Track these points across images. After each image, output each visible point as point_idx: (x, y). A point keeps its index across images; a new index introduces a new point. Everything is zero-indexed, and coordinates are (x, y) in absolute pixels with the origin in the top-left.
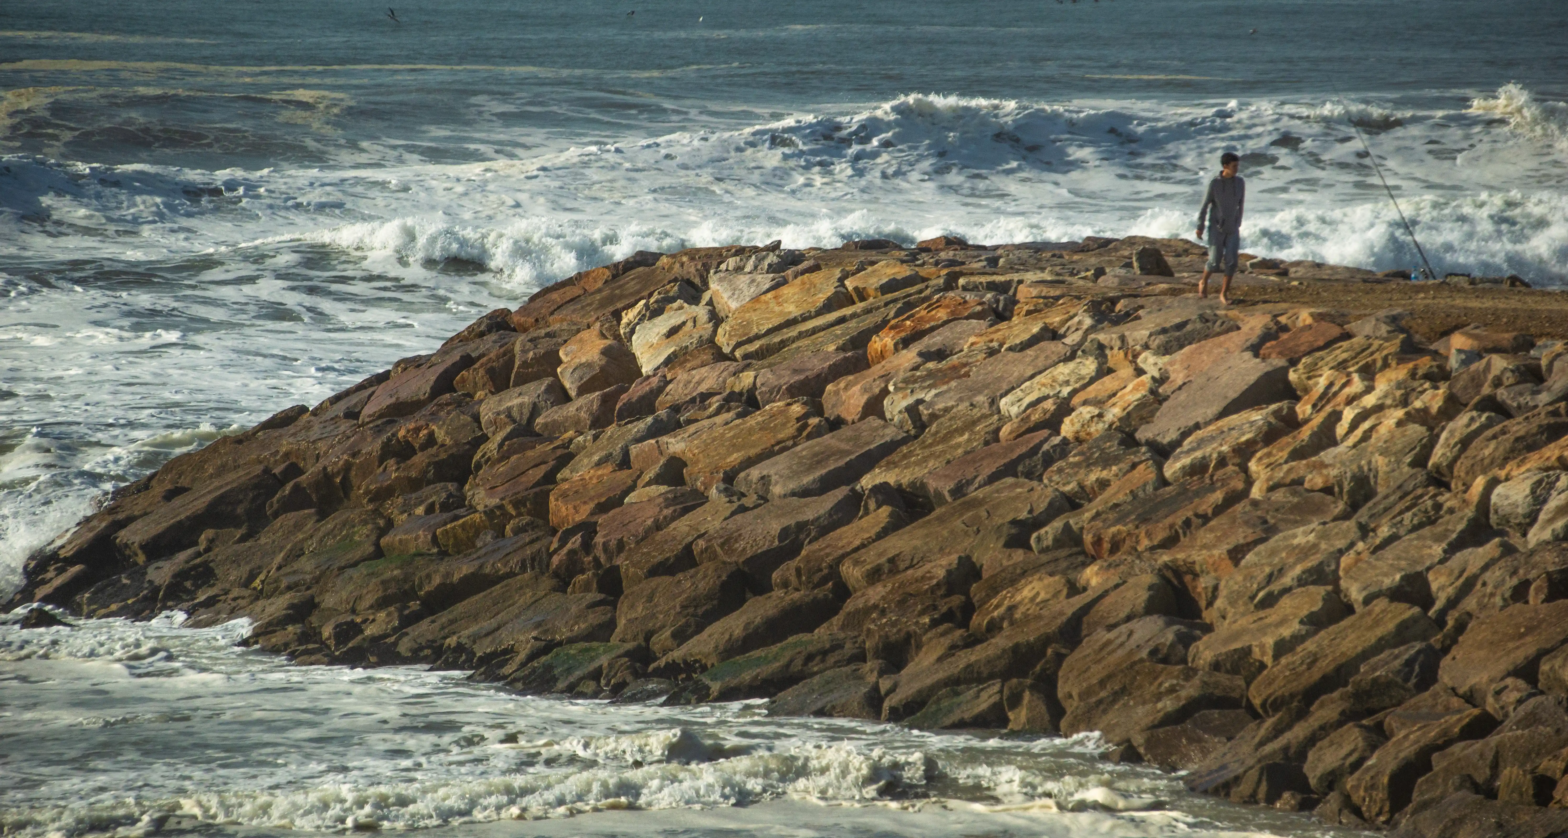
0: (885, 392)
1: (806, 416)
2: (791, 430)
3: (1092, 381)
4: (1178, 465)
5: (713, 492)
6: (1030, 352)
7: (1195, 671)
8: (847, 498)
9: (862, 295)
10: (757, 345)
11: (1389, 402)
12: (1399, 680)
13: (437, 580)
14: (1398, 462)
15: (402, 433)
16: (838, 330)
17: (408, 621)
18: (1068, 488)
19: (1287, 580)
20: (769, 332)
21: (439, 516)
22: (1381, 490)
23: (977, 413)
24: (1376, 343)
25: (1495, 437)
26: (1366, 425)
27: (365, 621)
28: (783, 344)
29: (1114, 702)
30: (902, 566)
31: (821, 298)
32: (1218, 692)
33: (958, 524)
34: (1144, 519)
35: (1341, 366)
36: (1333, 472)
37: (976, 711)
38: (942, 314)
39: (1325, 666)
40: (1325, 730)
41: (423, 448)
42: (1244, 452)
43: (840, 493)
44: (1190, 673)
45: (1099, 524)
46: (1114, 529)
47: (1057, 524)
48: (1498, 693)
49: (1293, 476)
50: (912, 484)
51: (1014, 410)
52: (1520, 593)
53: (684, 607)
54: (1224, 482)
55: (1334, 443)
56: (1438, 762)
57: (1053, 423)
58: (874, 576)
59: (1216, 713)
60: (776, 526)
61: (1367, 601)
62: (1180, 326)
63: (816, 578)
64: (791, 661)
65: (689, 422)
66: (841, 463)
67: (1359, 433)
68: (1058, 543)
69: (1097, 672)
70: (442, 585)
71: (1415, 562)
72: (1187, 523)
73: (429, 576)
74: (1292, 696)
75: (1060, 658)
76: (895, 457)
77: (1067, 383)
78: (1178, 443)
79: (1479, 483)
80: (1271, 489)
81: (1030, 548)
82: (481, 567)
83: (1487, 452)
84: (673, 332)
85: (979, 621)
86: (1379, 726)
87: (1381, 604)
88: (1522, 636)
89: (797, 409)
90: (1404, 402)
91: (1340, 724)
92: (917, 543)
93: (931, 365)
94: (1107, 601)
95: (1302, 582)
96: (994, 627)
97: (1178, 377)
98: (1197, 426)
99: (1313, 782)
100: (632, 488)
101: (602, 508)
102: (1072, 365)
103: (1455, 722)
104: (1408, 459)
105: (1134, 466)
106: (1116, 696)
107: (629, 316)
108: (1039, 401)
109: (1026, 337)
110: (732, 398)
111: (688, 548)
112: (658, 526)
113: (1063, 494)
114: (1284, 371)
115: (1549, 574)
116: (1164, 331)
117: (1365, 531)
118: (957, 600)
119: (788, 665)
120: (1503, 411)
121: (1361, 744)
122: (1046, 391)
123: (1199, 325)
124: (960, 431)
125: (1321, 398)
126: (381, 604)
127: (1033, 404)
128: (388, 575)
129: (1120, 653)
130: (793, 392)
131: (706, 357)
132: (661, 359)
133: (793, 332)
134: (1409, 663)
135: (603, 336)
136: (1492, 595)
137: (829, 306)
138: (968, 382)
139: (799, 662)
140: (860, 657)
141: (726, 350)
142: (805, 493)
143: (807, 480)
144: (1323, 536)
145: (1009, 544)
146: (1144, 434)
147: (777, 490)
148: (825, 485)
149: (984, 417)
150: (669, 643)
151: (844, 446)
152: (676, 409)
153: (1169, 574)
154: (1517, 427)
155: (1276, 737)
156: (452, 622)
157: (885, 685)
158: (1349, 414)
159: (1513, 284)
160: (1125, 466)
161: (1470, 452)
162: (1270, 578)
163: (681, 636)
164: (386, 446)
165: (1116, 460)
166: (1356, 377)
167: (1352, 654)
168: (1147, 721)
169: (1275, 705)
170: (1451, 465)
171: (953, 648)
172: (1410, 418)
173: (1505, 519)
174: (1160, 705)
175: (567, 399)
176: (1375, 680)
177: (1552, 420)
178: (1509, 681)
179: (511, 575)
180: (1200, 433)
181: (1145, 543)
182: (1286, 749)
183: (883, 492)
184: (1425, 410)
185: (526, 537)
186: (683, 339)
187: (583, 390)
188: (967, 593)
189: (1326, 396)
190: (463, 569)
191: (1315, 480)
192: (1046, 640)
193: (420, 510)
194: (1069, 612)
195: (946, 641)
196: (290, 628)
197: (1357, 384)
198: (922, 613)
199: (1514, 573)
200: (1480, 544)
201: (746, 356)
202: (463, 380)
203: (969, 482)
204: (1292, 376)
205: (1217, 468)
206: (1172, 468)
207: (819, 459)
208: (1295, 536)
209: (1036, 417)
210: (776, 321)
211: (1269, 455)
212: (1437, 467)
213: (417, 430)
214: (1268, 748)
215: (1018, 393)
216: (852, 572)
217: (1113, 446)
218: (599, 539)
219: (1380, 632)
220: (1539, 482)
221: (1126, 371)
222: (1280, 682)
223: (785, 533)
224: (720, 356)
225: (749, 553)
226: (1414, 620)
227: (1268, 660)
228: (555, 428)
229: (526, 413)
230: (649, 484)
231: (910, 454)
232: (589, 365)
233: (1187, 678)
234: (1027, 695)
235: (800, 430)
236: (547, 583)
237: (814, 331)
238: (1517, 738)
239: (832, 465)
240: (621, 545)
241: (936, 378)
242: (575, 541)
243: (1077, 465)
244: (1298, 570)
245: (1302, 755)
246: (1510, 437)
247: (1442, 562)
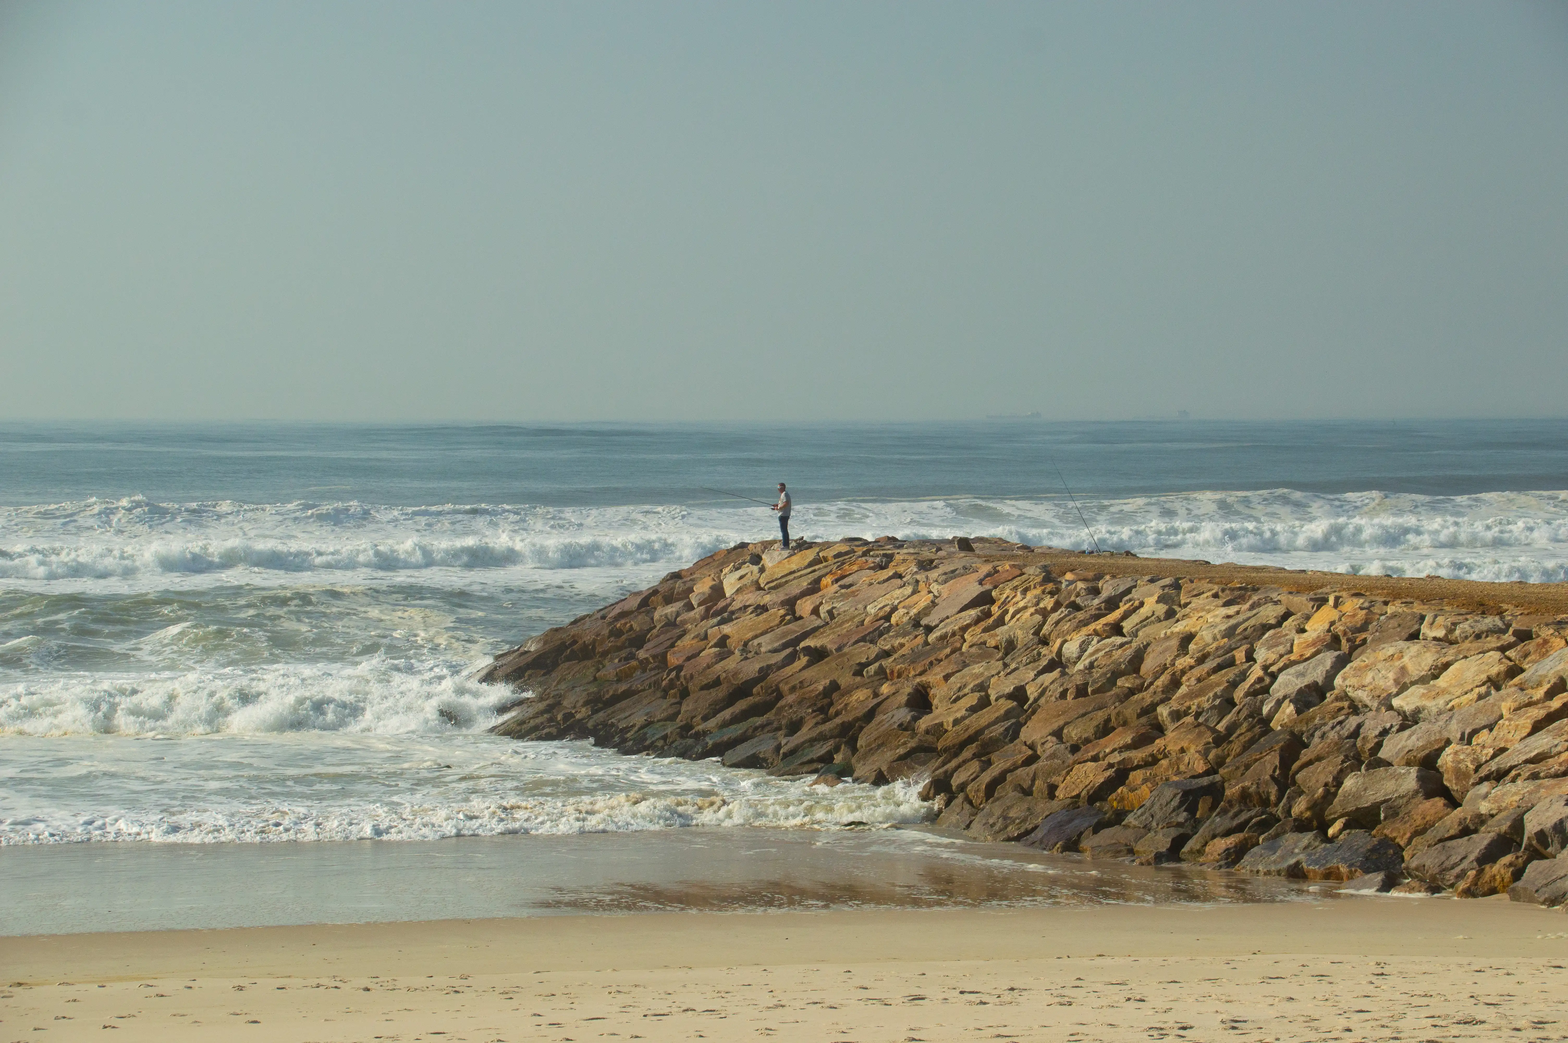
0: (821, 603)
1: (785, 615)
2: (777, 621)
3: (909, 597)
4: (935, 636)
5: (736, 651)
6: (886, 584)
7: (916, 734)
8: (791, 653)
9: (825, 559)
10: (775, 583)
11: (1030, 605)
12: (1001, 737)
13: (611, 693)
14: (1027, 633)
15: (618, 625)
16: (810, 576)
17: (595, 712)
18: (886, 648)
19: (966, 690)
20: (782, 577)
21: (623, 662)
22: (1019, 647)
23: (856, 612)
24: (1032, 578)
25: (1070, 620)
26: (1018, 616)
27: (576, 712)
28: (787, 582)
29: (877, 750)
30: (806, 685)
31: (806, 562)
32: (926, 745)
33: (834, 664)
34: (913, 662)
35: (1015, 588)
36: (999, 638)
37: (819, 755)
38: (855, 568)
39: (971, 731)
40: (965, 762)
41: (627, 632)
42: (964, 629)
43: (789, 650)
44: (914, 734)
45: (894, 664)
46: (899, 667)
47: (877, 665)
48: (1043, 744)
49: (982, 640)
50: (822, 646)
51: (873, 611)
52: (1063, 695)
53: (710, 705)
54: (952, 643)
55: (1003, 624)
56: (1009, 777)
57: (887, 618)
58: (793, 689)
59: (922, 755)
60: (757, 666)
61: (997, 700)
62: (953, 572)
63: (769, 691)
64: (747, 730)
65: (737, 618)
66: (793, 637)
67: (1015, 619)
68: (876, 673)
69: (875, 734)
70: (613, 695)
71: (1022, 681)
72: (931, 663)
73: (608, 691)
74: (954, 746)
75: (861, 728)
76: (817, 633)
77: (898, 598)
78: (937, 626)
79: (1059, 641)
80: (971, 646)
81: (863, 676)
82: (631, 687)
83: (1066, 627)
84: (741, 578)
85: (832, 711)
86: (989, 760)
87: (1002, 701)
88: (1059, 716)
89: (782, 612)
90: (1037, 604)
91: (972, 759)
92: (813, 674)
93: (843, 591)
94: (889, 700)
95: (973, 691)
96: (837, 714)
97: (945, 595)
98: (948, 618)
99: (954, 788)
100: (704, 650)
101: (689, 659)
102: (901, 590)
103: (1020, 758)
104: (1032, 631)
105: (916, 637)
106: (879, 746)
107: (726, 570)
108: (884, 607)
109: (886, 577)
110: (758, 607)
111: (719, 677)
112: (708, 667)
113: (885, 650)
114: (991, 591)
115: (1077, 686)
116: (945, 574)
117: (1006, 665)
118: (826, 701)
119: (746, 731)
120: (1076, 607)
121: (978, 769)
122: (887, 602)
123: (962, 571)
124: (847, 621)
125: (1002, 603)
126: (586, 704)
127: (881, 609)
128: (591, 690)
129: (887, 725)
130: (783, 603)
131: (753, 589)
132: (735, 590)
133: (791, 577)
134: (1007, 730)
135: (714, 580)
136: (1051, 696)
137: (810, 565)
138: (856, 598)
139: (750, 731)
140: (779, 729)
141: (762, 586)
142: (775, 651)
143: (776, 645)
144: (987, 669)
145: (854, 674)
146: (924, 622)
147: (763, 649)
148: (785, 646)
149: (860, 614)
150: (700, 722)
151: (797, 629)
152: (733, 613)
153: (920, 688)
154: (1080, 615)
155: (943, 766)
156: (613, 712)
157: (783, 742)
158: (1011, 611)
159: (1127, 555)
160: (911, 637)
161: (1058, 628)
162: (960, 689)
163: (705, 719)
164: (610, 631)
165: (909, 634)
166: (1019, 594)
167: (984, 725)
168: (891, 759)
169: (946, 750)
170: (1050, 635)
171: (817, 724)
172: (1037, 612)
173: (1068, 660)
174: (898, 751)
175: (693, 608)
176: (991, 738)
177: (1097, 612)
178: (1049, 737)
179: (644, 690)
180: (947, 621)
181: (912, 673)
182: (946, 772)
183: (808, 650)
184: (1045, 608)
185: (653, 673)
186: (744, 581)
187: (699, 605)
188: (831, 698)
189: (1005, 603)
190: (623, 687)
191: (992, 642)
192: (857, 719)
193: (616, 661)
194: (871, 706)
195: (814, 721)
196: (545, 715)
197: (1019, 596)
198: (808, 708)
199: (1062, 685)
200: (1051, 672)
201: (769, 589)
202: (653, 601)
203: (845, 645)
204: (993, 594)
205: (951, 637)
206: (932, 638)
207: (784, 635)
208: (974, 669)
209: (881, 614)
210: (786, 572)
211: (973, 630)
212: (1044, 635)
213: (626, 624)
214: (937, 772)
215: (876, 603)
216: (785, 688)
217: (909, 628)
218: (682, 674)
219: (997, 715)
220: (1084, 642)
221: (924, 592)
222: (949, 740)
223: (761, 670)
224: (759, 588)
225: (744, 679)
226: (1013, 708)
227: (950, 728)
228: (684, 622)
229: (674, 615)
230: (711, 647)
231: (824, 632)
232: (704, 593)
233: (912, 738)
234: (843, 747)
235: (781, 622)
236: (659, 694)
237: (801, 576)
238: (1044, 766)
239: (789, 638)
240: (692, 676)
241: (845, 597)
242: (674, 674)
243: (892, 636)
244: (971, 686)
245: (952, 776)
246: (1077, 620)
247: (1033, 680)
